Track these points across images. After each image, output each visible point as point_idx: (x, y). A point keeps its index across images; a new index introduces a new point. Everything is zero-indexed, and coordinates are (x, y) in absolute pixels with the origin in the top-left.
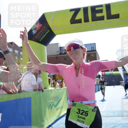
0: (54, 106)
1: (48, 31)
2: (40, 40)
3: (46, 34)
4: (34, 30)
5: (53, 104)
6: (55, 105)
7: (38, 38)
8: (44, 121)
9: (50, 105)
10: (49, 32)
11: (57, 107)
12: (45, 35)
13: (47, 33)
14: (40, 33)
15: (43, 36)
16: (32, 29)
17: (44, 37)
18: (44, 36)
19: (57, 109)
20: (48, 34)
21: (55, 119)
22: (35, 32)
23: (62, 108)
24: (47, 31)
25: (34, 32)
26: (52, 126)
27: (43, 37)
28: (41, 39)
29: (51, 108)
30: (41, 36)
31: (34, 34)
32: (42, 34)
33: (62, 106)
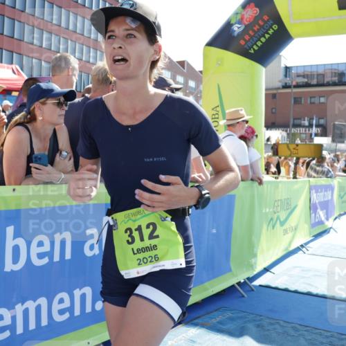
0: (278, 221)
1: (273, 27)
2: (252, 51)
3: (267, 36)
4: (236, 23)
5: (278, 218)
6: (282, 220)
7: (246, 46)
8: (255, 256)
9: (272, 219)
10: (275, 29)
11: (284, 227)
12: (265, 37)
13: (271, 32)
14: (254, 31)
15: (259, 40)
16: (233, 22)
17: (261, 42)
18: (263, 40)
19: (286, 232)
20: (272, 36)
21: (280, 254)
22: (239, 28)
23: (296, 229)
24: (271, 27)
25: (237, 29)
26: (272, 270)
27: (259, 44)
28: (254, 49)
29: (273, 227)
30: (256, 39)
31: (236, 34)
32: (256, 35)
33: (297, 225)
